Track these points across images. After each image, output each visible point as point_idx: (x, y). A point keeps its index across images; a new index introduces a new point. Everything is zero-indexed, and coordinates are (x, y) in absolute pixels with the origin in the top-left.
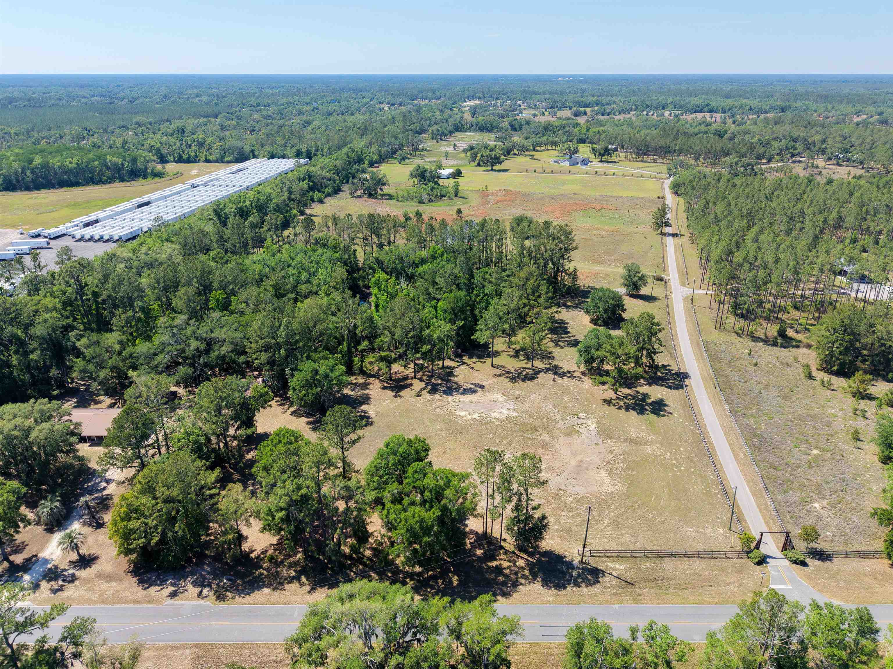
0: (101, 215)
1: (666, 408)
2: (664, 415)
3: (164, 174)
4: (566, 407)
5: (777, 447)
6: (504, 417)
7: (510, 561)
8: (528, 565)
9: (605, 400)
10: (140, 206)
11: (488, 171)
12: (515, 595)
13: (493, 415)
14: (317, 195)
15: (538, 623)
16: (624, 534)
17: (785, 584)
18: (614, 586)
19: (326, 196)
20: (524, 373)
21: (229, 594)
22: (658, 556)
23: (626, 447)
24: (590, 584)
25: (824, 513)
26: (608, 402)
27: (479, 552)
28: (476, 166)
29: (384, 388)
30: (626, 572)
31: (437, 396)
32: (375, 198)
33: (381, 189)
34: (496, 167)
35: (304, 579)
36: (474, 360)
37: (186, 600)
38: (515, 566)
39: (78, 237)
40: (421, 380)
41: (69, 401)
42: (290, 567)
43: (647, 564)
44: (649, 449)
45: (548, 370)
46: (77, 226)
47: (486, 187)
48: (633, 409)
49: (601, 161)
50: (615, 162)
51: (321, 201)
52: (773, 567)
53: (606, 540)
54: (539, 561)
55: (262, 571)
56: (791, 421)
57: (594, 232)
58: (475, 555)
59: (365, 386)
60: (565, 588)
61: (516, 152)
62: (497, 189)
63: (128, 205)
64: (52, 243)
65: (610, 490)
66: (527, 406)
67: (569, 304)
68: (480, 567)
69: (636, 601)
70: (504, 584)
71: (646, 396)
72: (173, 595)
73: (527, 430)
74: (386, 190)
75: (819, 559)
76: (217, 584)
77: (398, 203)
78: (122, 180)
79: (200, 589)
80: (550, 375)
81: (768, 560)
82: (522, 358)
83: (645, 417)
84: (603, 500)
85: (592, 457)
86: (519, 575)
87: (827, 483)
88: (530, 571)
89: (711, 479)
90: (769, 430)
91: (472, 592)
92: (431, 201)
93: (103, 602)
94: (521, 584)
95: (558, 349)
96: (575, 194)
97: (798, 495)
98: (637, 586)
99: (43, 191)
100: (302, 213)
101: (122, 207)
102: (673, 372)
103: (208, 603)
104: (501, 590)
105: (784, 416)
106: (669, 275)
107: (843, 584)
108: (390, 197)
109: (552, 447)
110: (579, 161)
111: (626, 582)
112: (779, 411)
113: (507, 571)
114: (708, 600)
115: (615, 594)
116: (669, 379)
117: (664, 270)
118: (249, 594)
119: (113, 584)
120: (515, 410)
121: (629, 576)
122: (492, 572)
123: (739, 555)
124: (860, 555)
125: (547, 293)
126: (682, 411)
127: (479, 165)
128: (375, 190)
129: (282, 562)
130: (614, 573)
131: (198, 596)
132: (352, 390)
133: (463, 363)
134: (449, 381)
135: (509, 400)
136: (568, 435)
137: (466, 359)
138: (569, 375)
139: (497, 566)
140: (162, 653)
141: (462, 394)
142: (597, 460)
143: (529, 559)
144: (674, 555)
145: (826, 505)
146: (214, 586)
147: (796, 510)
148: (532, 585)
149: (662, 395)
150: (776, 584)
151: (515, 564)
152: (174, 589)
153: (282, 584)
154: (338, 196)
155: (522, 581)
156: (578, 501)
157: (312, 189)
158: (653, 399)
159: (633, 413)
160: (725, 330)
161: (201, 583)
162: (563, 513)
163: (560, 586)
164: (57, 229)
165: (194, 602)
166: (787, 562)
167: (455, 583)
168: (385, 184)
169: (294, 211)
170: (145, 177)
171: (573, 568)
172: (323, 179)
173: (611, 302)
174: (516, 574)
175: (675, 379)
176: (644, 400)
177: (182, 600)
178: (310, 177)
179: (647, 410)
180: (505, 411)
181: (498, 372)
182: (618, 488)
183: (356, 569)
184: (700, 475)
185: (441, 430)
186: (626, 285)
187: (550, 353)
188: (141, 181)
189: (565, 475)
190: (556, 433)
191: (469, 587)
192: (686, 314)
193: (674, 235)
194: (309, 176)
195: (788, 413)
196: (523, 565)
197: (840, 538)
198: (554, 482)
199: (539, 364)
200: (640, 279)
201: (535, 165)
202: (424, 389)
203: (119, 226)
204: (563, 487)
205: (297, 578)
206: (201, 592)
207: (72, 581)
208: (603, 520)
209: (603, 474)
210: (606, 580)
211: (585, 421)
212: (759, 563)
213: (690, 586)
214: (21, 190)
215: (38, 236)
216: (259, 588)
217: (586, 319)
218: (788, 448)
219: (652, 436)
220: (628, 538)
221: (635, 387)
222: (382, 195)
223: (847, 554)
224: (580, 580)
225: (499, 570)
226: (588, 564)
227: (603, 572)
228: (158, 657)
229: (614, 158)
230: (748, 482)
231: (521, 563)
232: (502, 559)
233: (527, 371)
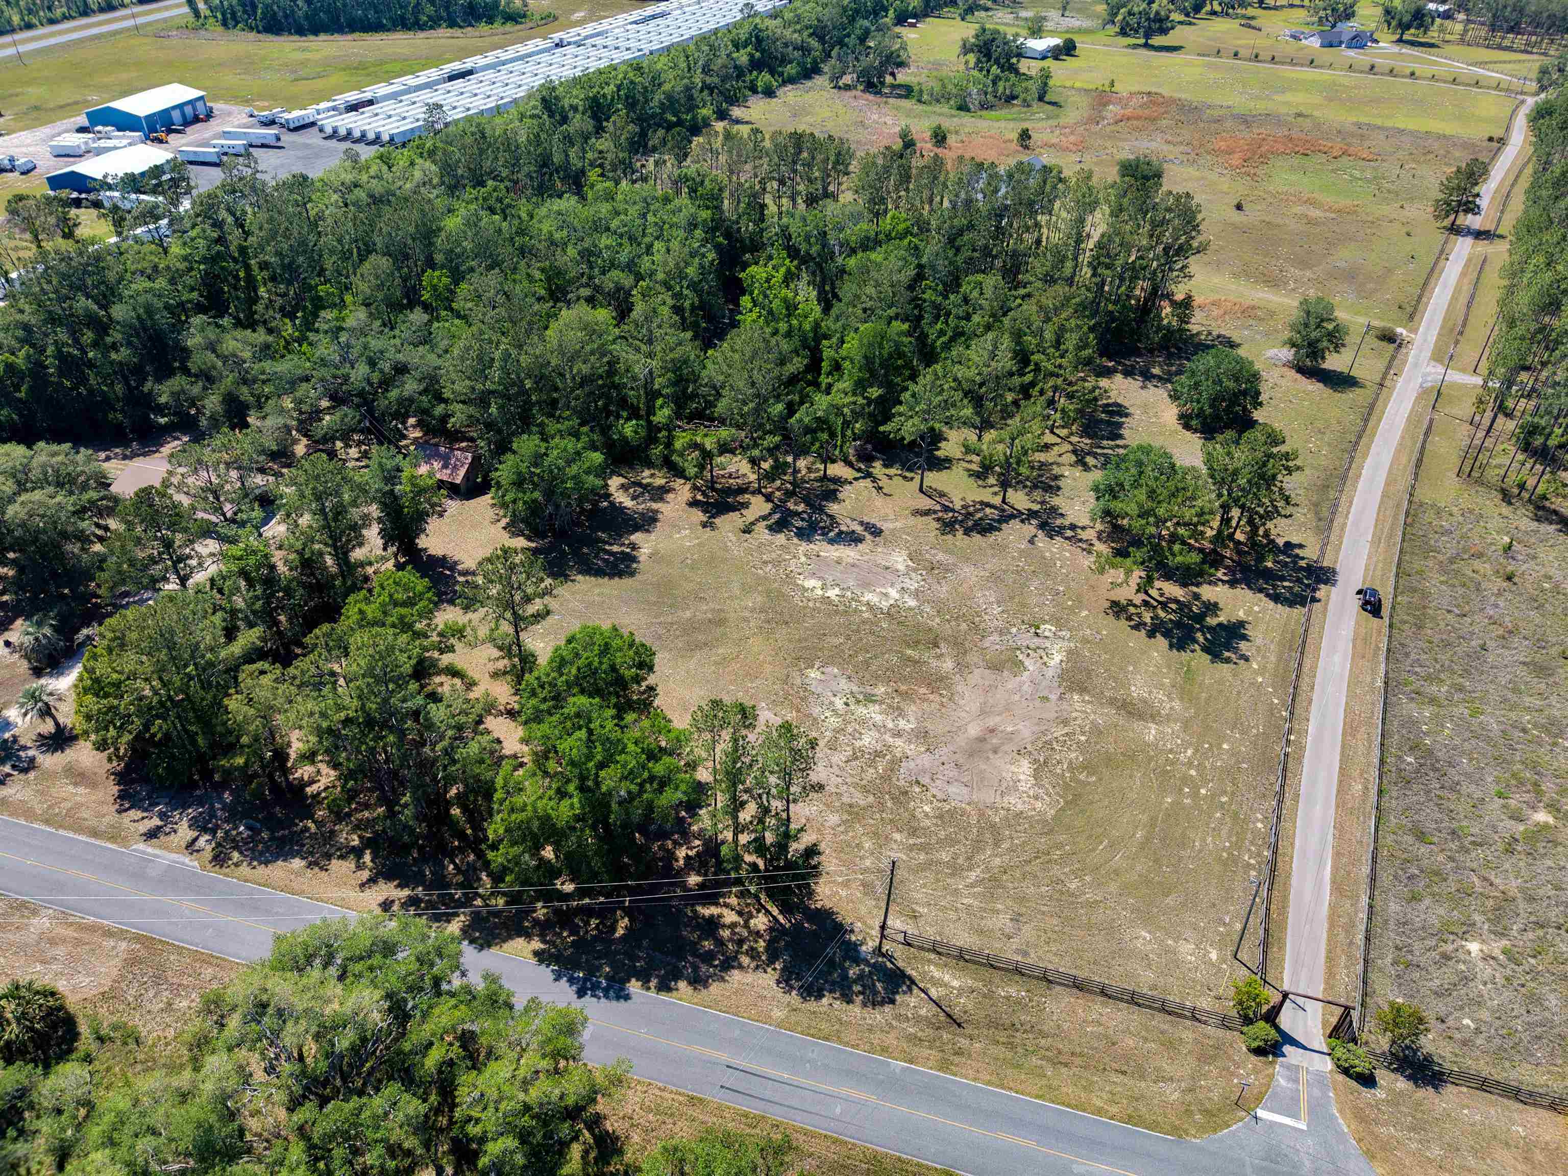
0: (382, 89)
1: (1243, 645)
2: (1228, 661)
3: (525, 16)
4: (1024, 605)
5: (1454, 788)
6: (885, 605)
7: (740, 913)
8: (771, 929)
9: (1115, 604)
10: (452, 78)
11: (1136, 46)
12: (715, 988)
13: (868, 597)
14: (764, 78)
15: (725, 1057)
16: (998, 912)
17: (1295, 1116)
18: (918, 1019)
19: (784, 83)
20: (979, 515)
21: (236, 855)
22: (1046, 979)
23: (1104, 716)
24: (874, 1001)
25: (1485, 971)
26: (1118, 609)
27: (693, 879)
28: (1117, 34)
29: (693, 503)
30: (959, 995)
31: (781, 538)
32: (878, 93)
33: (893, 74)
34: (1157, 40)
35: (367, 857)
36: (892, 471)
37: (166, 848)
38: (746, 925)
39: (329, 130)
40: (768, 498)
41: (178, 439)
42: (357, 827)
43: (1013, 990)
44: (1151, 732)
45: (1032, 514)
46: (334, 109)
47: (1112, 84)
48: (1167, 634)
49: (1400, 41)
50: (1432, 46)
51: (769, 93)
52: (1288, 1067)
53: (952, 915)
54: (798, 927)
55: (310, 824)
56: (1524, 731)
57: (1298, 209)
58: (684, 886)
59: (660, 494)
60: (820, 996)
61: (1217, 8)
62: (1134, 89)
63: (433, 74)
64: (288, 138)
65: (1020, 807)
66: (943, 591)
67: (1156, 371)
68: (679, 911)
69: (945, 1065)
70: (708, 957)
71: (1212, 608)
72: (152, 835)
73: (918, 642)
74: (903, 77)
75: (1409, 1078)
76: (227, 832)
77: (921, 107)
78: (452, 24)
79: (197, 834)
80: (1030, 529)
81: (1287, 1049)
82: (992, 480)
83: (1185, 656)
84: (993, 826)
85: (1020, 727)
86: (745, 947)
87: (1531, 899)
88: (770, 944)
89: (1256, 832)
90: (1457, 741)
91: (639, 959)
92: (984, 106)
93: (47, 822)
94: (741, 967)
95: (1078, 472)
96: (1299, 115)
97: (1441, 911)
98: (969, 1030)
99: (322, 37)
100: (722, 115)
101: (424, 77)
102: (1303, 563)
103: (196, 863)
104: (696, 969)
105: (1513, 715)
106: (1415, 331)
107: (1436, 1152)
108: (907, 91)
109: (948, 687)
110: (1345, 38)
111: (949, 1016)
112: (1505, 700)
113: (726, 933)
114: (1099, 1103)
115: (914, 1040)
116: (1283, 579)
117: (1411, 317)
118: (266, 863)
119: (81, 790)
120: (916, 594)
121: (962, 1004)
122: (698, 927)
123: (1224, 1023)
124: (1516, 1094)
125: (1079, 348)
126: (1273, 659)
127: (1123, 33)
128: (881, 76)
129: (349, 815)
130: (933, 992)
131: (187, 848)
132: (634, 498)
133: (868, 475)
134: (821, 510)
135: (915, 570)
136: (995, 667)
137: (878, 468)
138: (1069, 533)
139: (712, 916)
140: (86, 937)
141: (832, 542)
142: (1026, 731)
143: (781, 918)
144: (1079, 985)
145: (1497, 953)
146: (220, 834)
147: (1417, 946)
148: (760, 974)
149: (1248, 612)
150: (1271, 1110)
151: (747, 922)
152: (160, 823)
153: (329, 857)
154: (809, 84)
155: (745, 960)
156: (941, 817)
157: (756, 65)
158: (1222, 619)
159: (1161, 642)
160: (1480, 482)
161: (201, 825)
162: (897, 836)
163: (812, 992)
164: (303, 112)
165: (174, 856)
166: (1328, 1065)
167: (620, 932)
168: (901, 64)
169: (705, 112)
170: (490, 21)
171: (857, 959)
172: (786, 45)
173: (1231, 384)
174: (741, 942)
175: (1299, 581)
176: (1200, 618)
177: (160, 847)
178: (759, 41)
179: (1195, 641)
180: (894, 593)
181: (926, 503)
182: (1038, 805)
183: (462, 861)
184: (1235, 816)
185: (753, 610)
186: (1293, 345)
187: (1056, 478)
188: (483, 28)
189: (944, 752)
190: (973, 658)
191: (639, 947)
192: (1406, 430)
193: (1479, 235)
194: (757, 37)
195: (1528, 709)
196: (762, 927)
197: (1489, 1039)
198: (912, 765)
199: (1019, 499)
200: (1331, 335)
201: (1246, 40)
202: (764, 518)
203: (398, 114)
204: (925, 780)
205: (357, 852)
206: (195, 840)
207: (25, 771)
208: (970, 869)
209: (1024, 769)
210: (910, 1001)
211: (1048, 644)
212: (1259, 1052)
213: (1078, 1061)
214: (290, 34)
215: (271, 123)
216: (287, 855)
217: (1170, 413)
218: (1478, 794)
219: (1177, 704)
220: (1003, 921)
221: (1198, 585)
222: (893, 87)
223: (1484, 1085)
224: (857, 988)
225: (713, 924)
226: (891, 958)
227: (913, 982)
228: (78, 942)
229: (1433, 35)
230: (1337, 855)
231: (760, 922)
232: (726, 905)
233: (988, 511)
